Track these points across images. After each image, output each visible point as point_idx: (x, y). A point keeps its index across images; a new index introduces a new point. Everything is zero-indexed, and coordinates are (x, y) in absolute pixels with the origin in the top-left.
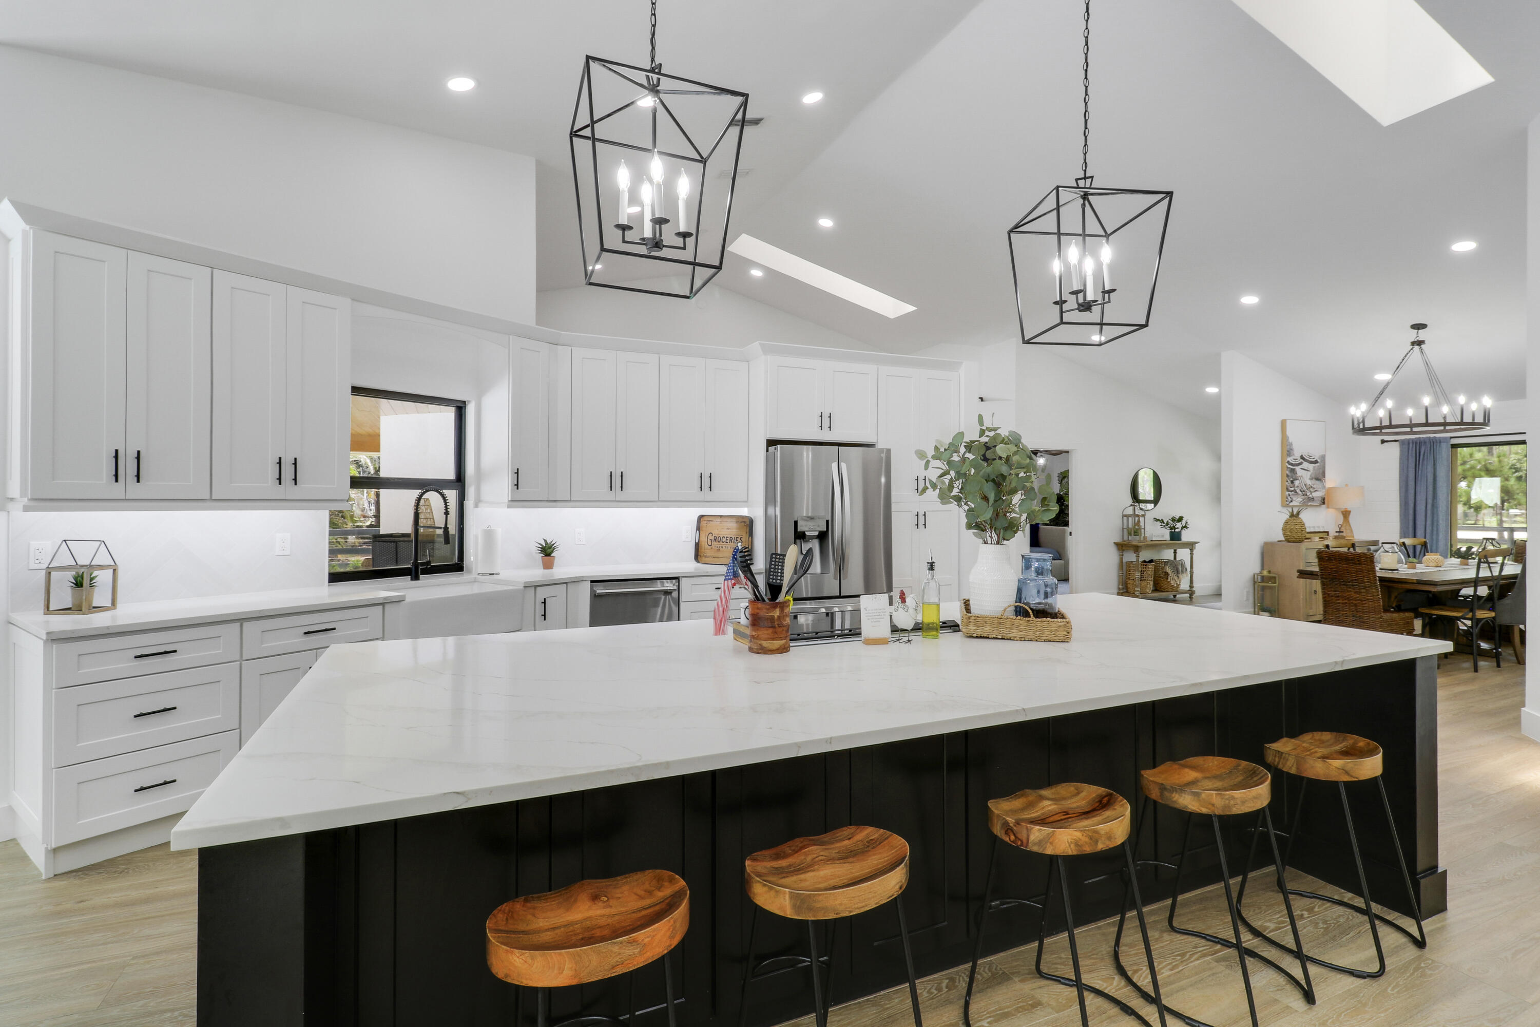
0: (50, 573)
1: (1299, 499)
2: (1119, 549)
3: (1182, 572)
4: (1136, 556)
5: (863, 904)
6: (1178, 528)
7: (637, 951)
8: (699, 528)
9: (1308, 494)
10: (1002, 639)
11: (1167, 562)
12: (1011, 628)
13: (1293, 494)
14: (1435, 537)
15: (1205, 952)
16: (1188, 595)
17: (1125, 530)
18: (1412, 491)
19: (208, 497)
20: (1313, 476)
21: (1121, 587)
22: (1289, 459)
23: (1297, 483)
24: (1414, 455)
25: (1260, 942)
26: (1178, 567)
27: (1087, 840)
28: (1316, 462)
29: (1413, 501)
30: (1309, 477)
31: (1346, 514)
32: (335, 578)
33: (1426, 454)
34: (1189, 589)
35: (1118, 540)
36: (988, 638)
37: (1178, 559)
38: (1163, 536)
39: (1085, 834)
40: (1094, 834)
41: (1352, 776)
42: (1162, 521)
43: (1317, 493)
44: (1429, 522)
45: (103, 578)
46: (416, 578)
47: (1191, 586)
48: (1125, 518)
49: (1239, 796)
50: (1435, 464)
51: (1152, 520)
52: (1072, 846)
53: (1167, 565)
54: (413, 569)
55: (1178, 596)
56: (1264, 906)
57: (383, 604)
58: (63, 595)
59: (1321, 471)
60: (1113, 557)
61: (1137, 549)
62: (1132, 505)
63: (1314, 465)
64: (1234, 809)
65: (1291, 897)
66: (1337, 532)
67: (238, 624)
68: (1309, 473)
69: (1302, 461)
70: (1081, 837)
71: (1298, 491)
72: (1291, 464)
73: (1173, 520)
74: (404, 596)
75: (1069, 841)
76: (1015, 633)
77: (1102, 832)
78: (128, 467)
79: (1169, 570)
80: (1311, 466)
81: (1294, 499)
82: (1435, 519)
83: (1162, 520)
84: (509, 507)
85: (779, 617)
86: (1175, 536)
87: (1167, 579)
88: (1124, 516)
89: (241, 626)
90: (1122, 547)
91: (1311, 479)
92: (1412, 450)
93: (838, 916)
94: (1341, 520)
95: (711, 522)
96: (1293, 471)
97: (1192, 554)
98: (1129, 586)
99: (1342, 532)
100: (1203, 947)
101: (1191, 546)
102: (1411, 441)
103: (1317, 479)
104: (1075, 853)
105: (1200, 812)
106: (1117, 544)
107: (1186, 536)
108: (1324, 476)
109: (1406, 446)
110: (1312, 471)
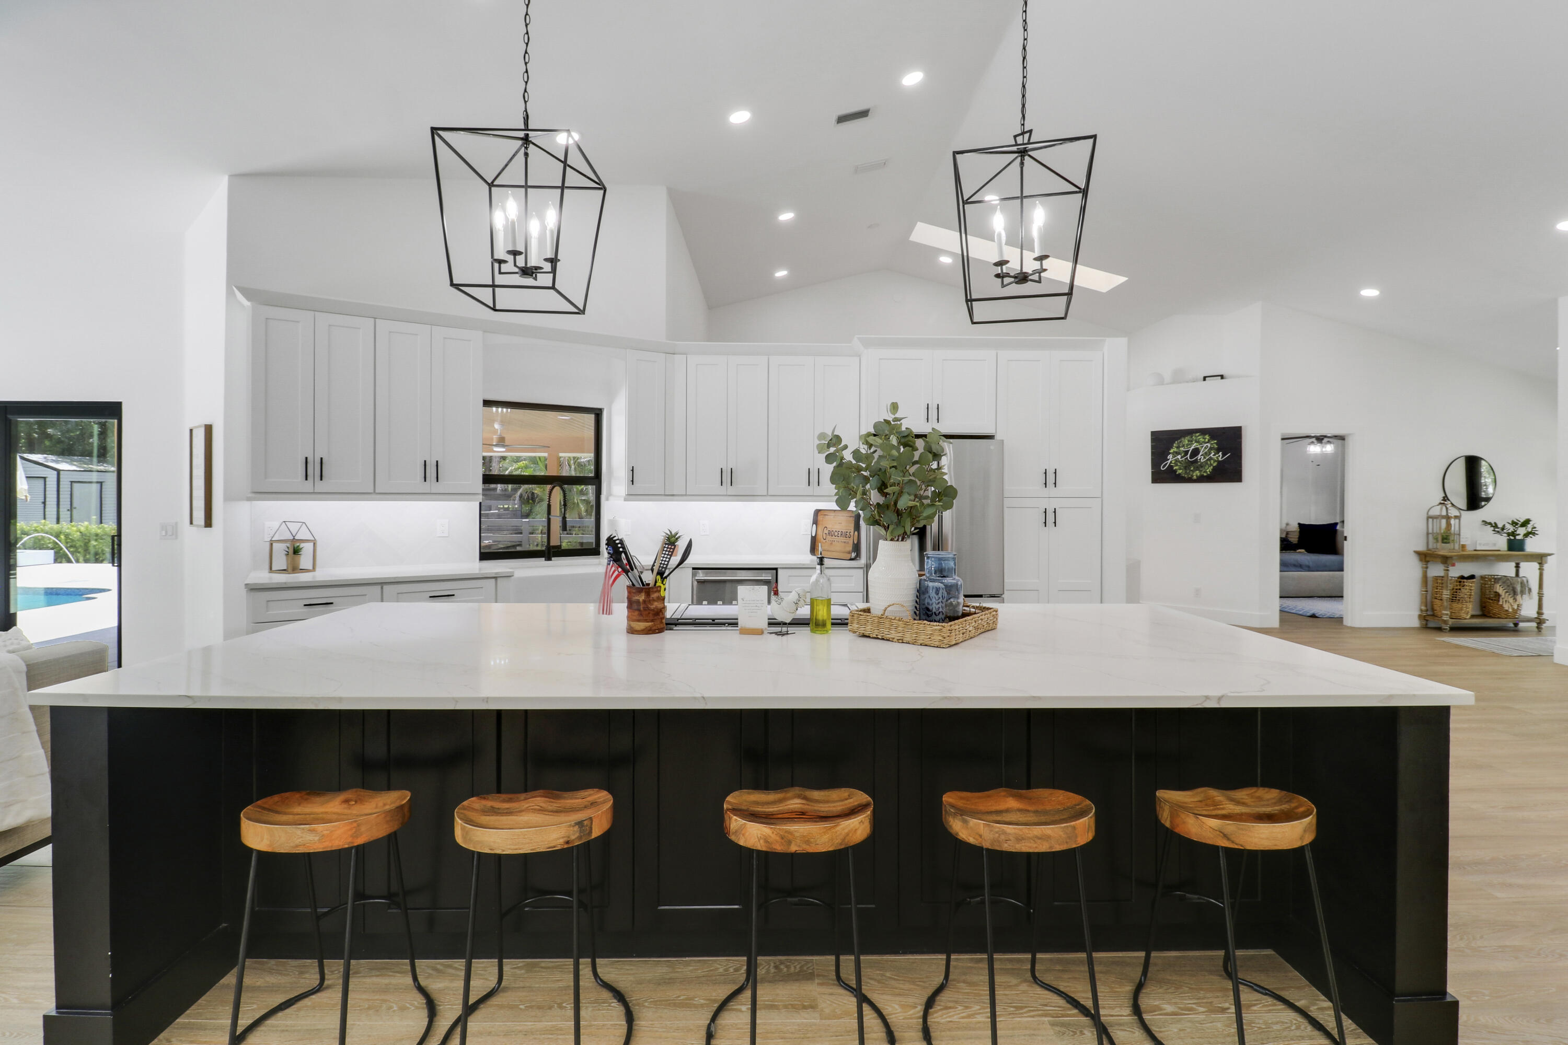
0: (272, 544)
2: (1421, 560)
3: (1522, 593)
4: (1445, 570)
5: (517, 847)
6: (1519, 535)
7: (317, 838)
8: (815, 522)
10: (883, 639)
11: (1505, 580)
12: (890, 629)
15: (1050, 1012)
16: (1534, 625)
17: (1430, 536)
19: (372, 491)
21: (1423, 608)
25: (1133, 1021)
26: (1516, 587)
27: (778, 838)
32: (485, 556)
34: (1536, 616)
35: (1422, 548)
36: (869, 637)
37: (1521, 574)
38: (1495, 545)
39: (775, 833)
40: (786, 834)
41: (1233, 842)
42: (1495, 526)
45: (307, 548)
46: (549, 559)
47: (1540, 613)
48: (1430, 520)
49: (1013, 831)
51: (1481, 523)
52: (762, 841)
53: (1498, 583)
54: (546, 551)
55: (1521, 625)
56: (1187, 987)
57: (495, 578)
58: (281, 562)
60: (1414, 569)
61: (1446, 560)
62: (1441, 503)
64: (1006, 845)
65: (1241, 987)
67: (379, 587)
70: (771, 834)
73: (1514, 523)
74: (513, 572)
75: (759, 836)
76: (893, 634)
77: (797, 834)
78: (314, 469)
79: (1499, 589)
83: (1495, 523)
84: (625, 500)
85: (644, 601)
86: (1515, 545)
87: (1499, 601)
88: (1428, 518)
89: (382, 588)
90: (1425, 557)
93: (492, 852)
95: (826, 517)
97: (1541, 569)
98: (1436, 607)
100: (1054, 1007)
101: (1540, 559)
104: (764, 849)
105: (968, 841)
106: (1418, 553)
107: (1531, 546)
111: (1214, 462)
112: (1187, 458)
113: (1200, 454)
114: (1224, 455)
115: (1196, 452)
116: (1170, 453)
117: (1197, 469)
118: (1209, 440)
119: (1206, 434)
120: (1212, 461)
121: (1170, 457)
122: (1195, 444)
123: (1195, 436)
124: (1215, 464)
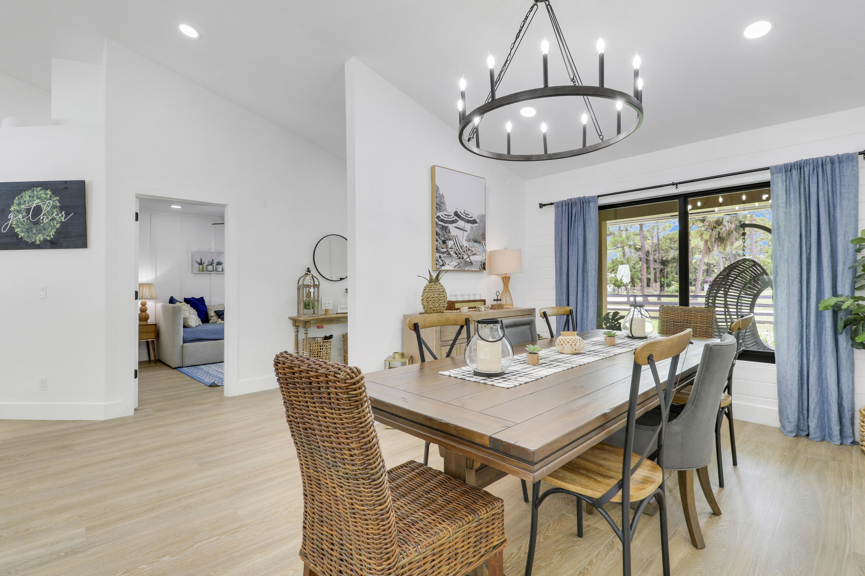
1: (453, 263)
2: (294, 325)
4: (305, 333)
9: (465, 257)
13: (444, 257)
14: (585, 303)
17: (300, 303)
18: (565, 256)
20: (471, 237)
22: (439, 214)
23: (450, 243)
24: (567, 217)
28: (475, 222)
29: (567, 266)
30: (465, 238)
31: (506, 280)
33: (577, 216)
43: (475, 256)
44: (580, 288)
50: (584, 226)
59: (480, 233)
61: (305, 324)
63: (472, 225)
66: (494, 300)
68: (466, 234)
69: (457, 219)
71: (452, 253)
72: (442, 221)
80: (468, 226)
81: (447, 263)
82: (586, 284)
90: (295, 322)
91: (468, 240)
92: (565, 212)
94: (500, 287)
96: (444, 228)
99: (501, 300)
102: (564, 203)
103: (476, 241)
108: (484, 238)
109: (560, 209)
110: (469, 232)
111: (57, 224)
112: (29, 218)
113: (43, 213)
114: (67, 214)
115: (38, 210)
116: (10, 212)
117: (39, 232)
118: (51, 196)
119: (47, 189)
120: (55, 222)
121: (11, 216)
122: (38, 201)
123: (37, 191)
124: (58, 226)
